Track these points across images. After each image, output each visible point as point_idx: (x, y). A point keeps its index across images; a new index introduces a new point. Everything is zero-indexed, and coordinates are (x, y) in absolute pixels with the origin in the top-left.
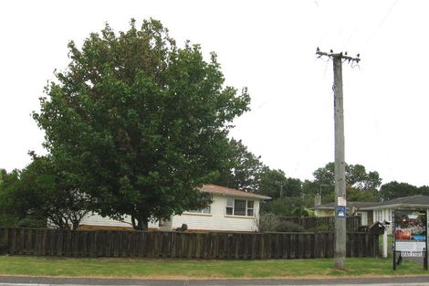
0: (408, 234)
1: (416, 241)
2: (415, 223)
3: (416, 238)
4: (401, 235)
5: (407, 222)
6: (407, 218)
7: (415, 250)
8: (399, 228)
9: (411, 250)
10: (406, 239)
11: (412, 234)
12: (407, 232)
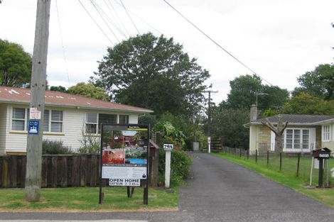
0: (122, 157)
1: (133, 165)
2: (133, 142)
3: (132, 161)
4: (111, 157)
5: (120, 140)
6: (120, 134)
7: (130, 177)
8: (108, 149)
9: (124, 178)
10: (117, 162)
11: (127, 157)
12: (119, 153)
